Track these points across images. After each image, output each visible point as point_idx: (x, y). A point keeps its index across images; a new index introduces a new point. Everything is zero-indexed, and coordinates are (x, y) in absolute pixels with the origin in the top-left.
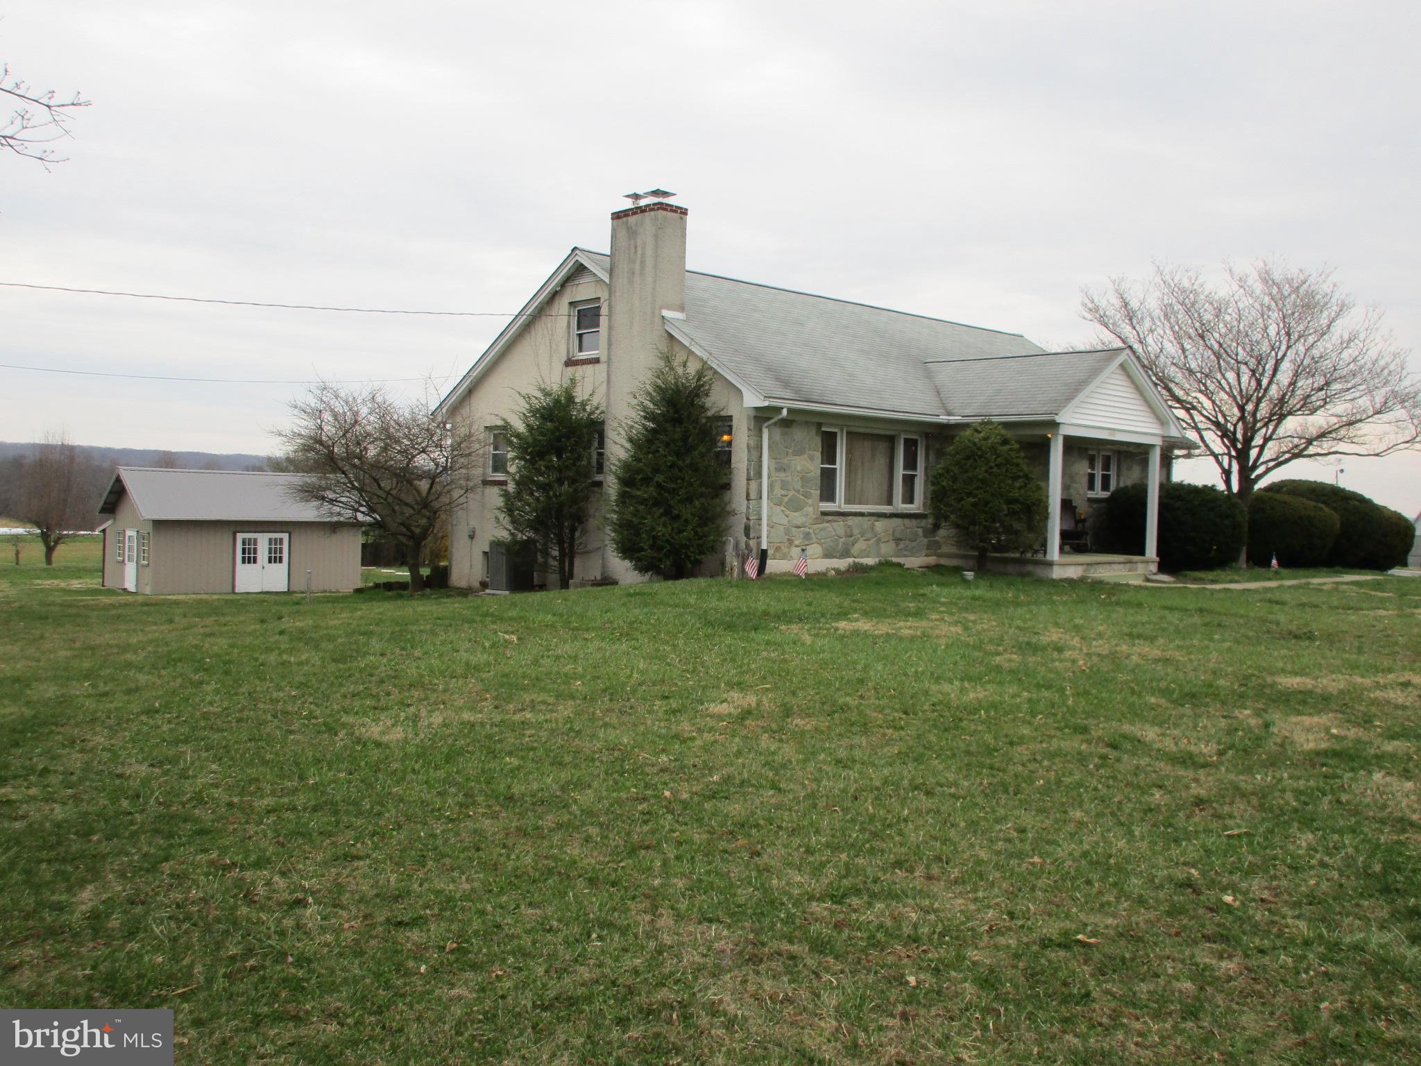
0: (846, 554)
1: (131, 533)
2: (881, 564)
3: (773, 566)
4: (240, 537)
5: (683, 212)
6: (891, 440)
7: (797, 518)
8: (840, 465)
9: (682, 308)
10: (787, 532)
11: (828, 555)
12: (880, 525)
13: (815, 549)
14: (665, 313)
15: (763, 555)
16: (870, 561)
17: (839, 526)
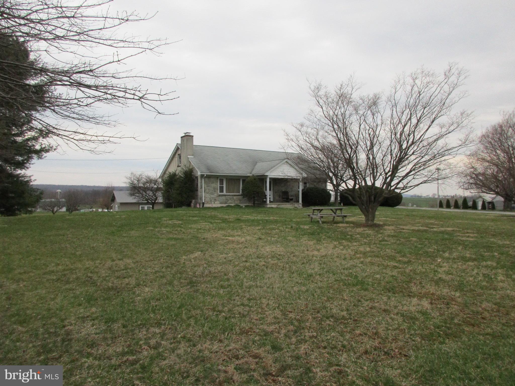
0: (226, 203)
1: (117, 206)
2: (235, 205)
3: (206, 205)
4: (140, 206)
5: (193, 136)
6: (239, 180)
7: (212, 196)
8: (224, 186)
9: (193, 155)
10: (210, 199)
11: (221, 203)
12: (235, 197)
13: (218, 202)
14: (189, 156)
15: (203, 204)
16: (232, 205)
17: (224, 198)
